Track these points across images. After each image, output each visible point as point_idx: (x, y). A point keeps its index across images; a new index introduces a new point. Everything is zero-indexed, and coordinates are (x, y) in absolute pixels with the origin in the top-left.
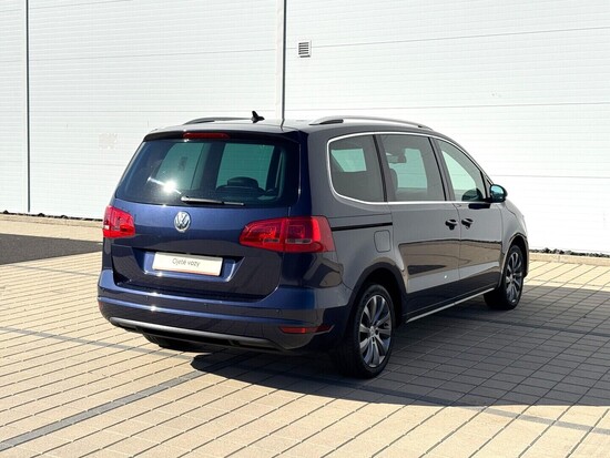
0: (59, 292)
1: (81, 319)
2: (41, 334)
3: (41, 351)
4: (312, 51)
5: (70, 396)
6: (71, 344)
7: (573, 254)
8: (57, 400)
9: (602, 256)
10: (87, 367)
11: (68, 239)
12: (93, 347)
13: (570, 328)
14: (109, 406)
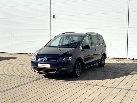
0: (5, 67)
1: (10, 72)
2: (3, 74)
3: (3, 77)
4: (56, 17)
5: (11, 85)
6: (9, 76)
7: (109, 58)
8: (8, 85)
9: (115, 58)
10: (13, 80)
11: (5, 57)
12: (14, 76)
13: (112, 72)
14: (19, 86)
